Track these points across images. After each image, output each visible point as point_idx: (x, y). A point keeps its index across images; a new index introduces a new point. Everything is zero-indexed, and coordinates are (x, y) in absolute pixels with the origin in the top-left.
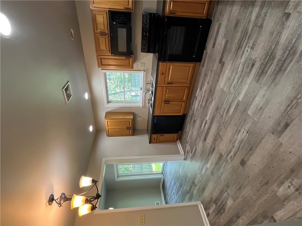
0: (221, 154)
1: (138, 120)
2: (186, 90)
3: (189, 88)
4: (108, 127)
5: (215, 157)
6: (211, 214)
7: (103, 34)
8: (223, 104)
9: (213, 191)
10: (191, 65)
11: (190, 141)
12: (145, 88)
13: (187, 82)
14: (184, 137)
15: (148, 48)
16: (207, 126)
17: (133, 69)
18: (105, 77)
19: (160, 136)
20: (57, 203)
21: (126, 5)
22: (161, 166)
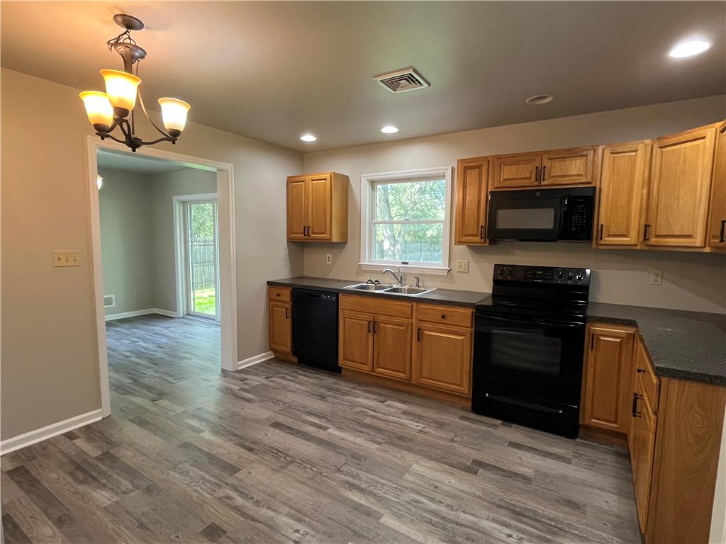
0: (238, 470)
1: (328, 255)
2: (402, 375)
3: (407, 382)
4: (312, 180)
5: (230, 453)
6: (74, 445)
7: (540, 172)
8: (371, 474)
9: (137, 450)
10: (465, 387)
11: (271, 384)
12: (406, 272)
13: (421, 377)
14: (282, 369)
15: (504, 280)
16: (311, 429)
17: (455, 244)
18: (432, 177)
19: (287, 309)
20: (119, 37)
21: (608, 228)
22: (206, 312)
